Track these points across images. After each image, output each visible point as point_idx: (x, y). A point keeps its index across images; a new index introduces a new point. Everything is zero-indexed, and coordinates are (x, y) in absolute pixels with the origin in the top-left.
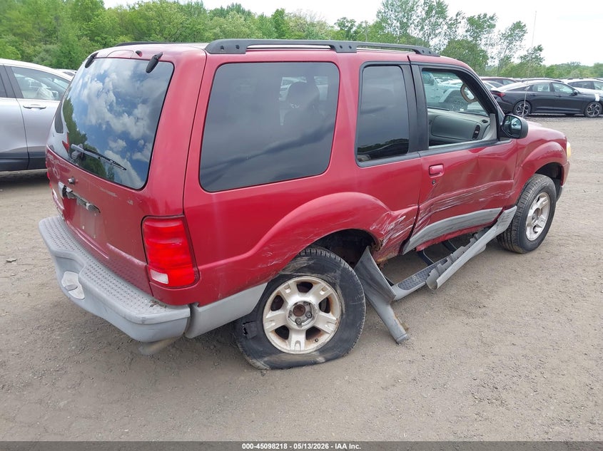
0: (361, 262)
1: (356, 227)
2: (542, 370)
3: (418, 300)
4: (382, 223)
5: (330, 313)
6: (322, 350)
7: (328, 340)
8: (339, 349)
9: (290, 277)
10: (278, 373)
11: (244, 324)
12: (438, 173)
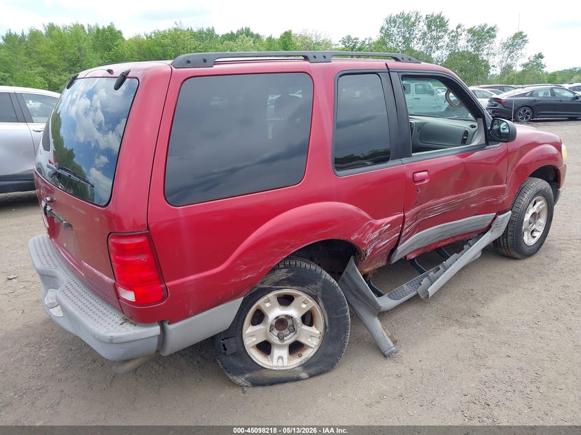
0: (346, 273)
1: (336, 237)
2: (538, 384)
3: (410, 310)
4: (365, 232)
5: (314, 327)
6: (306, 366)
7: (312, 355)
8: (323, 364)
9: (269, 290)
10: (260, 389)
11: (223, 340)
12: (424, 180)
